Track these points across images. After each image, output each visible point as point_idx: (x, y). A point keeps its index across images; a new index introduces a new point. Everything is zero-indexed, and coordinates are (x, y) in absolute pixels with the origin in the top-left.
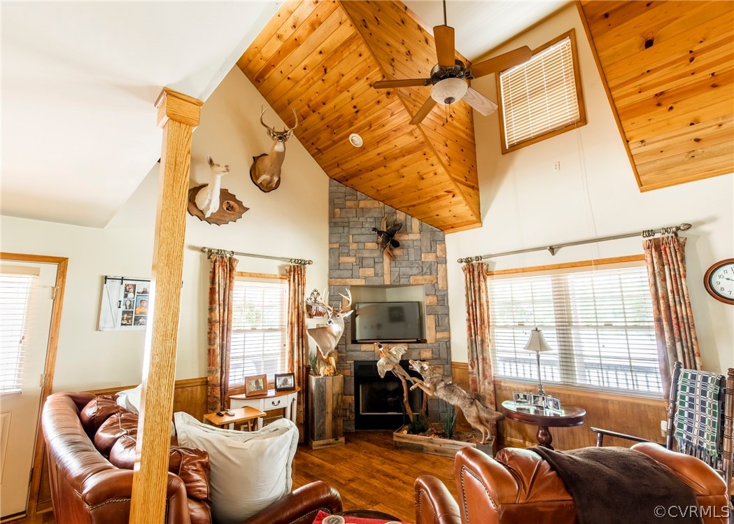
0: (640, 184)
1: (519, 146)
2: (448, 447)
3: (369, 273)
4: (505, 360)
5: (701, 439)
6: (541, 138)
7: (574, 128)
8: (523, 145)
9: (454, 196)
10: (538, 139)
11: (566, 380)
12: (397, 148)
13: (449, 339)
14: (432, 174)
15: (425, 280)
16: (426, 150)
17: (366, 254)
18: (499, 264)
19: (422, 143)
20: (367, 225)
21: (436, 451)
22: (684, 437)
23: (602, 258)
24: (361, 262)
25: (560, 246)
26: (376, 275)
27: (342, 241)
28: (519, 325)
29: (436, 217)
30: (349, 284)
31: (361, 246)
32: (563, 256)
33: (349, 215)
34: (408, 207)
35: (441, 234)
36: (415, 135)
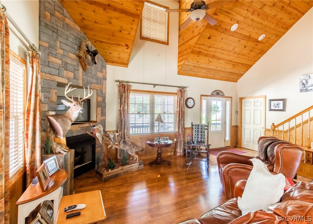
0: (178, 72)
1: (146, 39)
2: (129, 168)
3: (70, 75)
4: (132, 127)
5: (201, 139)
6: (155, 41)
7: (165, 44)
8: (149, 40)
9: (127, 48)
10: (154, 41)
11: (152, 132)
12: (122, 6)
13: (105, 119)
14: (127, 32)
15: (99, 87)
16: (136, 20)
17: (69, 61)
18: (134, 87)
19: (137, 15)
20: (70, 39)
21: (124, 173)
22: (196, 140)
23: (167, 92)
24: (65, 66)
25: (157, 85)
26: (75, 78)
27: (52, 43)
28: (138, 113)
29: (109, 54)
30: (57, 80)
31: (66, 53)
32: (157, 89)
33: (58, 24)
34: (97, 40)
35: (106, 63)
36: (138, 8)
